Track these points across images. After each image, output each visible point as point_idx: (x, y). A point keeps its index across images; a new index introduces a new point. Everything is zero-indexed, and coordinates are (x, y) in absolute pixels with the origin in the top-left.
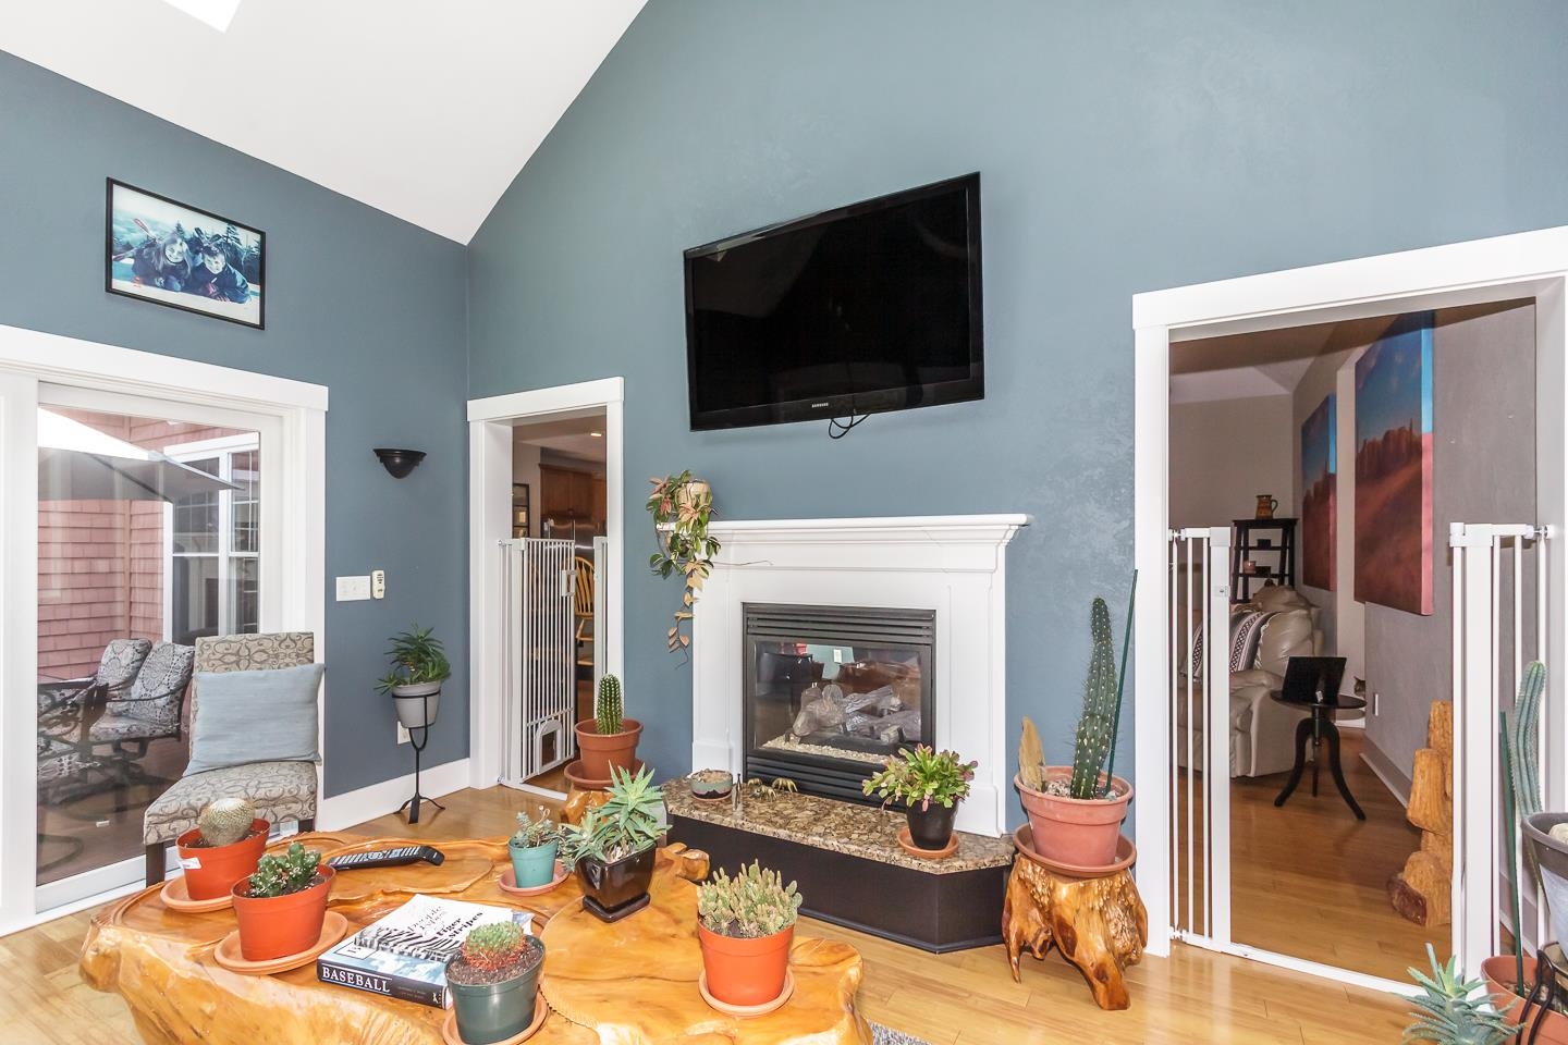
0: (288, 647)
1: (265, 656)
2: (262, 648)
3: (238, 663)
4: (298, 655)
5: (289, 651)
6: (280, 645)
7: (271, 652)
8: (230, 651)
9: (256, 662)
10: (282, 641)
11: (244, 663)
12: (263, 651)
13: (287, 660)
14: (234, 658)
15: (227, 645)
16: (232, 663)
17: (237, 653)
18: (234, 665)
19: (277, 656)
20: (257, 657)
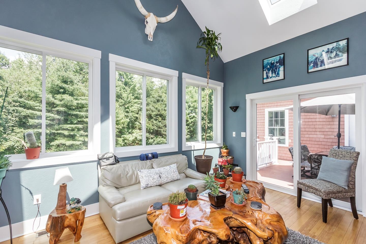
0: (348, 154)
1: (342, 156)
2: (342, 153)
3: (336, 156)
4: (350, 157)
5: (348, 156)
6: (346, 154)
7: (344, 155)
8: (335, 153)
9: (340, 157)
10: (347, 153)
11: (337, 156)
12: (342, 154)
13: (347, 158)
14: (335, 155)
15: (335, 151)
16: (334, 156)
17: (336, 154)
18: (335, 156)
19: (345, 156)
20: (341, 156)
